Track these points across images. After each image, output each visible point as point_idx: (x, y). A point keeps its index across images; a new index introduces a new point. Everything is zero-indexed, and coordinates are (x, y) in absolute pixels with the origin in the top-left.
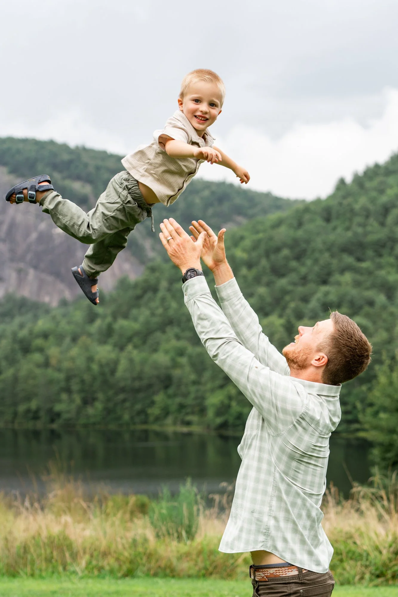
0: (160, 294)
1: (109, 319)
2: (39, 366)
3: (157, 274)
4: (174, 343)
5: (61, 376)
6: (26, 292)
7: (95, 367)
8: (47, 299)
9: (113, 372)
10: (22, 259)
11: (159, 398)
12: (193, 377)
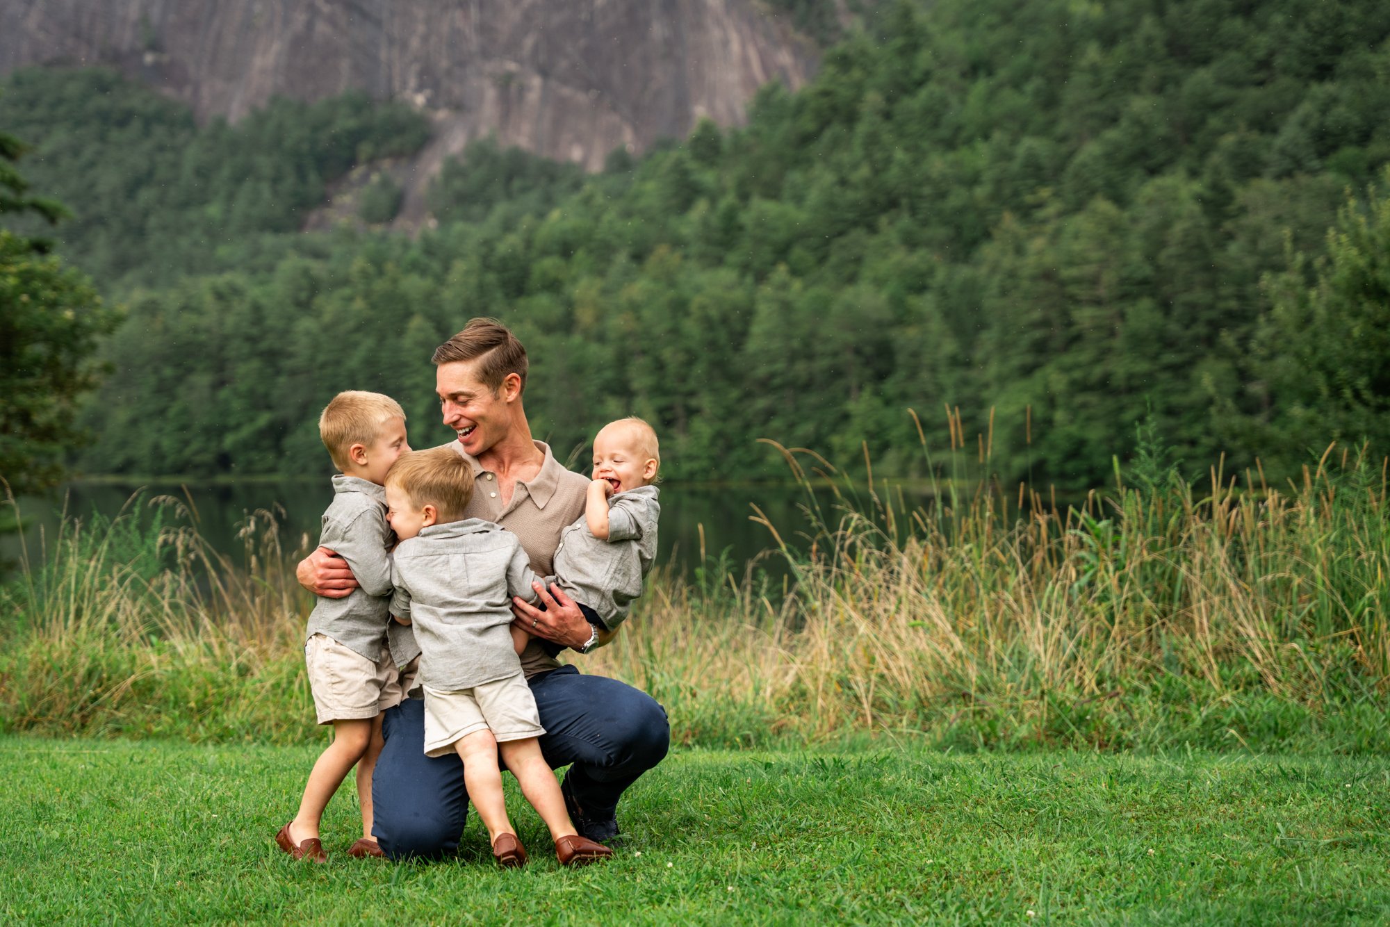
0: (862, 128)
1: (728, 200)
2: (548, 328)
3: (856, 74)
4: (899, 256)
5: (606, 353)
6: (522, 138)
7: (691, 327)
8: (576, 154)
9: (739, 338)
10: (511, 49)
11: (861, 405)
12: (950, 346)
